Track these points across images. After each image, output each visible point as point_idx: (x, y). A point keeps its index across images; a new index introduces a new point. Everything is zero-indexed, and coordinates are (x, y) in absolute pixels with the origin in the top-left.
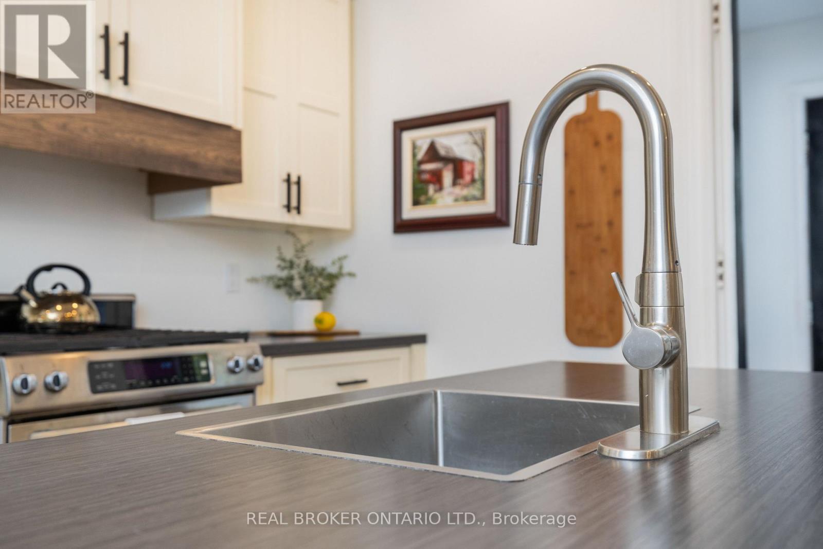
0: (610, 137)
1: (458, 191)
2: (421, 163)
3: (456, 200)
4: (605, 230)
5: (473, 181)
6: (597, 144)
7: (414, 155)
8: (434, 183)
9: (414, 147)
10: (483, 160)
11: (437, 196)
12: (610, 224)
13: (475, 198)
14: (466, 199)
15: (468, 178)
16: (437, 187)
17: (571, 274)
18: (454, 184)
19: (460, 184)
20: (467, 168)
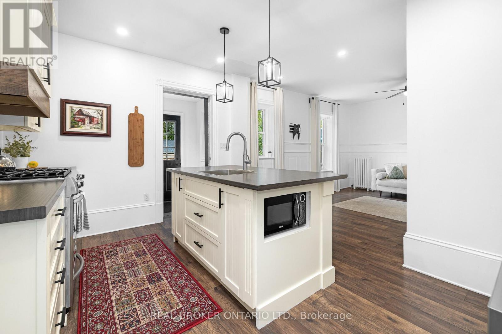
0: (141, 120)
1: (91, 125)
2: (74, 115)
3: (91, 128)
4: (140, 141)
5: (98, 123)
6: (138, 121)
7: (72, 112)
8: (81, 122)
9: (72, 109)
10: (102, 118)
11: (82, 126)
12: (141, 139)
13: (98, 128)
14: (95, 128)
15: (96, 122)
16: (83, 123)
17: (130, 150)
18: (90, 123)
19: (92, 124)
20: (95, 120)
